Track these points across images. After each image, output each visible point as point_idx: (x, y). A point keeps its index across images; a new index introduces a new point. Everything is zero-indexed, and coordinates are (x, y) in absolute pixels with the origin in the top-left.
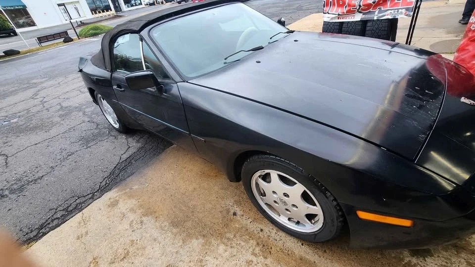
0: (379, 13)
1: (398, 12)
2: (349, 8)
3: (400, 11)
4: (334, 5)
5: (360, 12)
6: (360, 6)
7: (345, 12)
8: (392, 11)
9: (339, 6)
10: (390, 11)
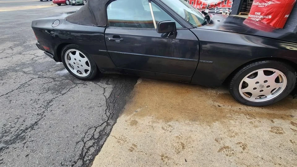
0: (217, 9)
1: (225, 9)
2: (204, 6)
3: (226, 9)
4: (195, 3)
5: (208, 9)
6: (209, 5)
7: (201, 8)
8: (223, 9)
9: (198, 4)
10: (222, 9)
